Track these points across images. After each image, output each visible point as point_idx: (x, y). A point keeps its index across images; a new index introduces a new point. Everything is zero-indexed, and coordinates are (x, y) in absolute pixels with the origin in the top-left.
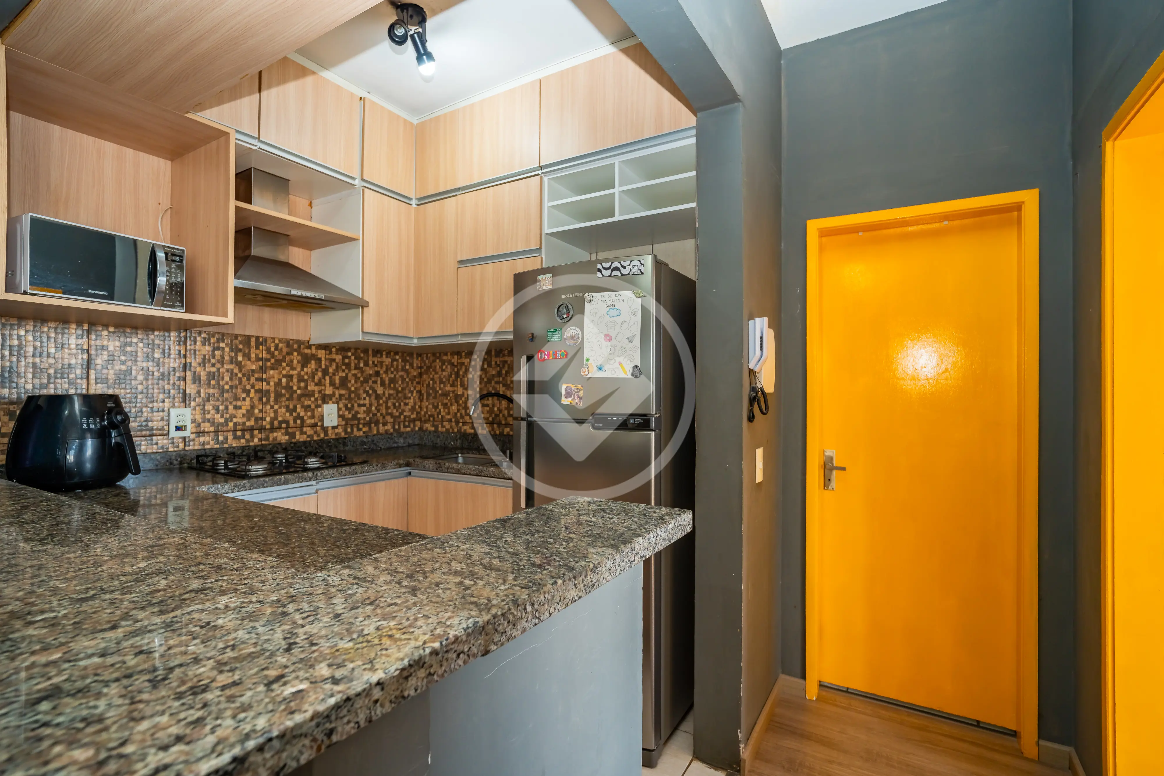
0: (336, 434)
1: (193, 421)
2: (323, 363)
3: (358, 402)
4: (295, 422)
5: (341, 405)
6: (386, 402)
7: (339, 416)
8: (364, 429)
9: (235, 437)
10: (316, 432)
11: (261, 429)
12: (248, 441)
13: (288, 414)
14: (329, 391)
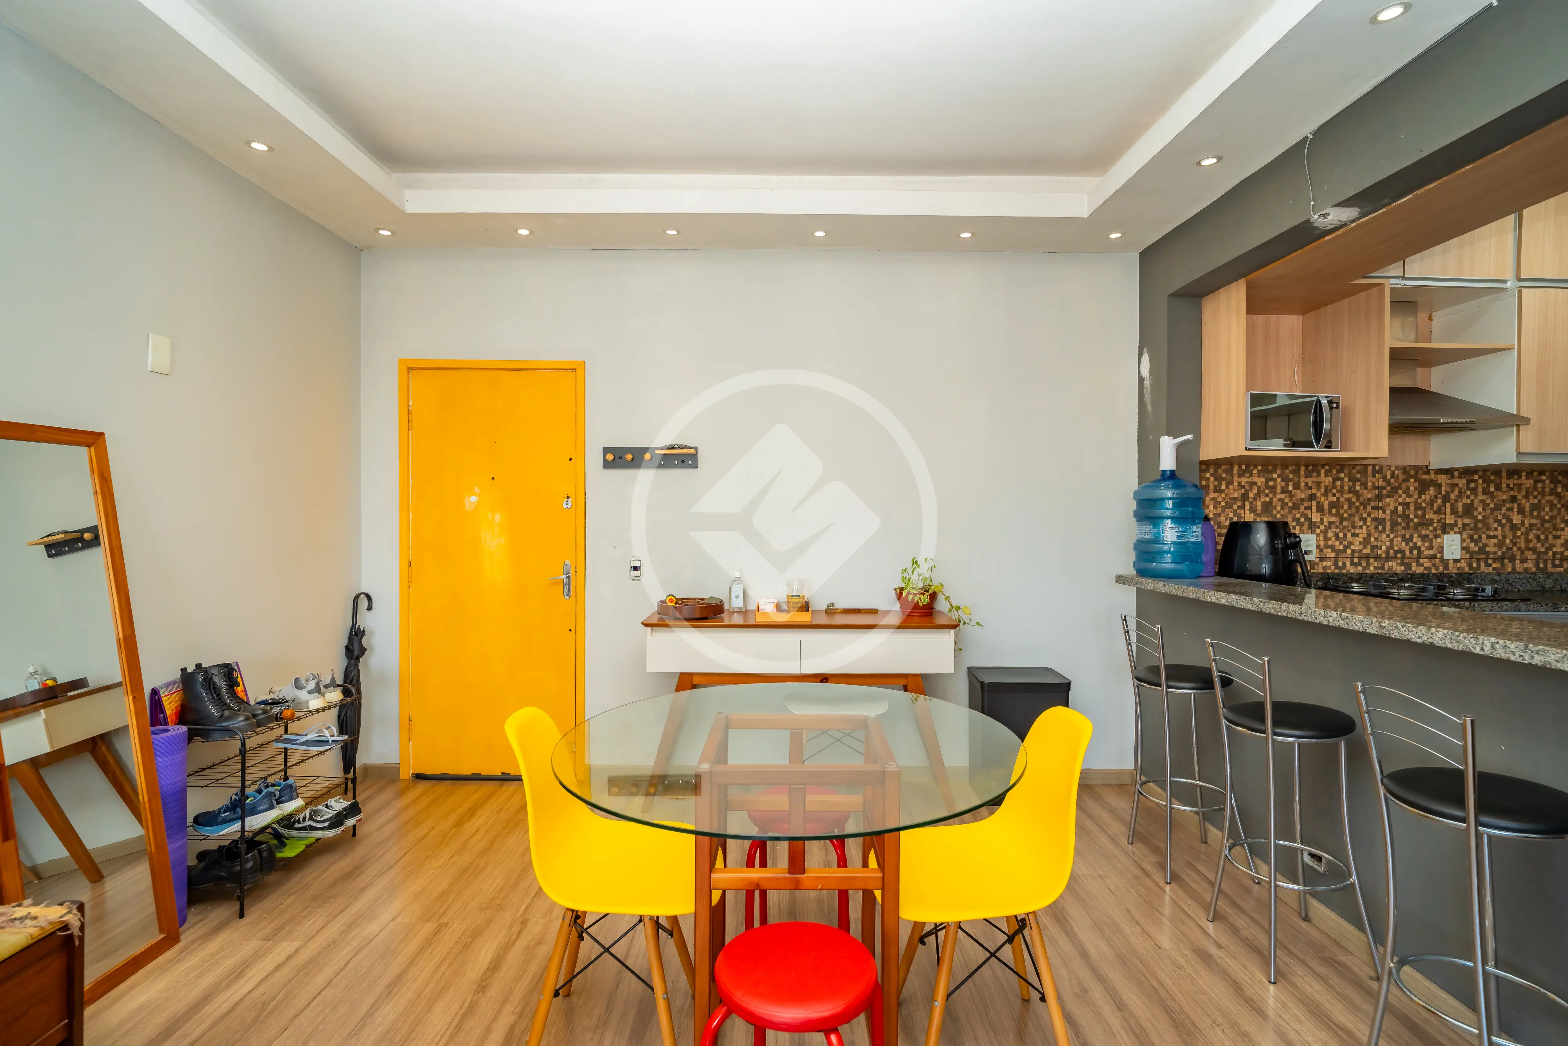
0: (1458, 569)
1: (1318, 547)
2: (1443, 488)
3: (1487, 532)
4: (1411, 552)
5: (1465, 536)
6: (1526, 534)
7: (1463, 548)
8: (1494, 565)
9: (1352, 564)
10: (1434, 565)
11: (1377, 558)
12: (1364, 568)
13: (1404, 544)
14: (1450, 519)
